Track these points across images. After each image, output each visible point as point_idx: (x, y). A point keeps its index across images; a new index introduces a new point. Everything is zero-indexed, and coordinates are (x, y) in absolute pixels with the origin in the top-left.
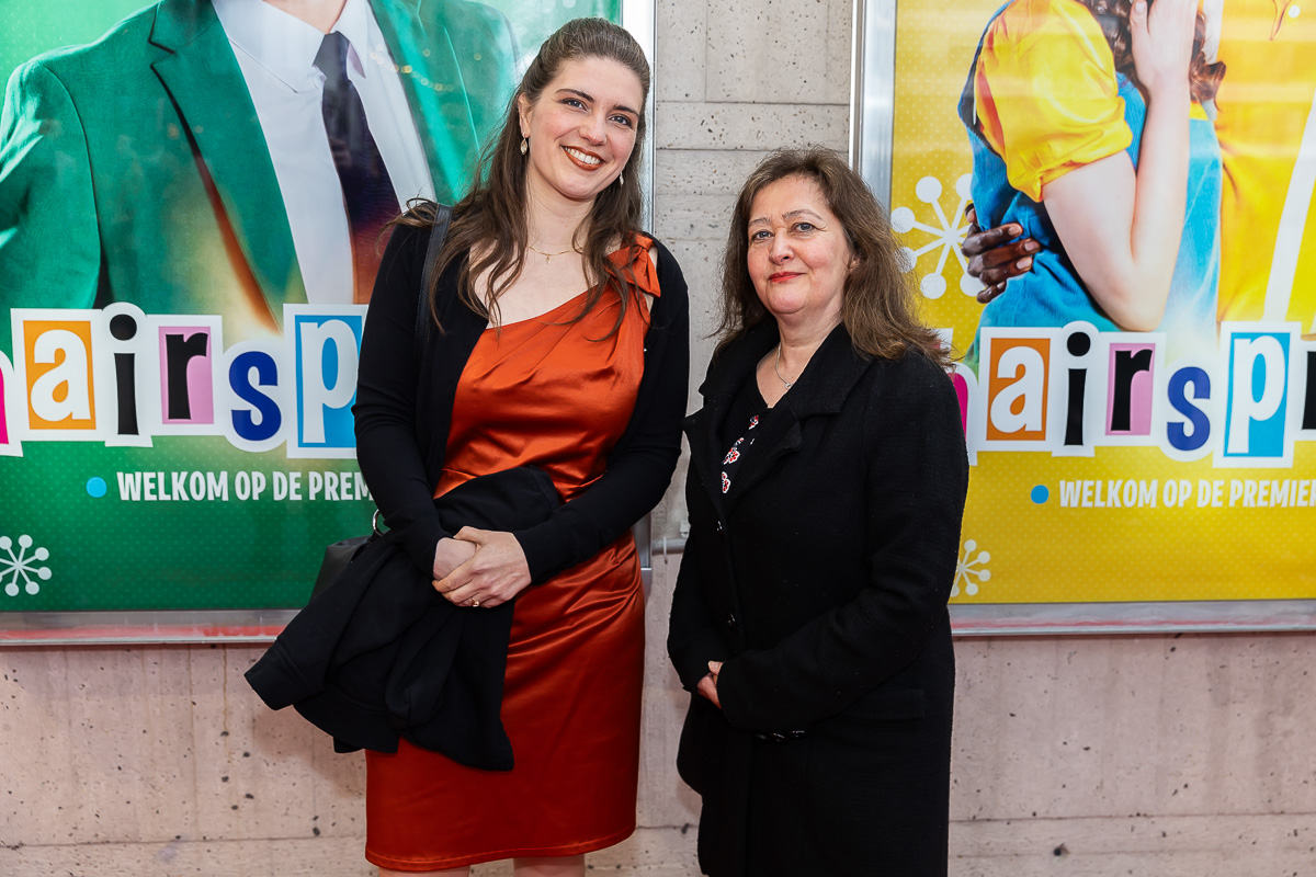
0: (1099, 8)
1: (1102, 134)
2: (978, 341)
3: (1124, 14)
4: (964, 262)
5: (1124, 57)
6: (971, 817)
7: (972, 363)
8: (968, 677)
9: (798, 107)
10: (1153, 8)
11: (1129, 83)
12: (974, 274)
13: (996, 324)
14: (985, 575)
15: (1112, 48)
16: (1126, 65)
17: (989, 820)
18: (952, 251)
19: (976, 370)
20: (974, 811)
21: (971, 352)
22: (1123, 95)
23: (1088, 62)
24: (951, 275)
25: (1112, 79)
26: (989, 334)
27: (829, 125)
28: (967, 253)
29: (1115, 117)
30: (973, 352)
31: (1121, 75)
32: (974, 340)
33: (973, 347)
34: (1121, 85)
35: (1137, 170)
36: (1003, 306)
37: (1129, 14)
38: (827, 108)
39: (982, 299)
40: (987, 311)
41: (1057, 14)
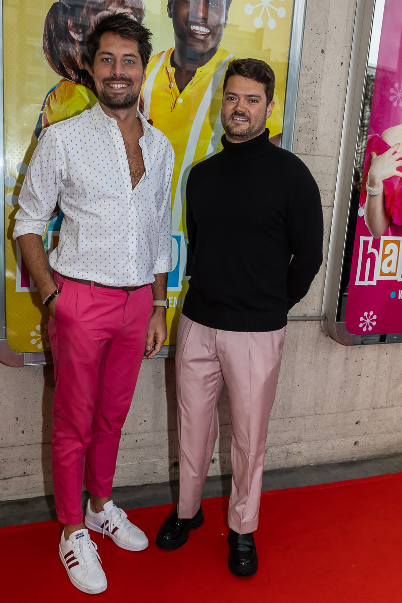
2: (47, 237)
33: (45, 240)
40: (50, 224)
41: (79, 93)
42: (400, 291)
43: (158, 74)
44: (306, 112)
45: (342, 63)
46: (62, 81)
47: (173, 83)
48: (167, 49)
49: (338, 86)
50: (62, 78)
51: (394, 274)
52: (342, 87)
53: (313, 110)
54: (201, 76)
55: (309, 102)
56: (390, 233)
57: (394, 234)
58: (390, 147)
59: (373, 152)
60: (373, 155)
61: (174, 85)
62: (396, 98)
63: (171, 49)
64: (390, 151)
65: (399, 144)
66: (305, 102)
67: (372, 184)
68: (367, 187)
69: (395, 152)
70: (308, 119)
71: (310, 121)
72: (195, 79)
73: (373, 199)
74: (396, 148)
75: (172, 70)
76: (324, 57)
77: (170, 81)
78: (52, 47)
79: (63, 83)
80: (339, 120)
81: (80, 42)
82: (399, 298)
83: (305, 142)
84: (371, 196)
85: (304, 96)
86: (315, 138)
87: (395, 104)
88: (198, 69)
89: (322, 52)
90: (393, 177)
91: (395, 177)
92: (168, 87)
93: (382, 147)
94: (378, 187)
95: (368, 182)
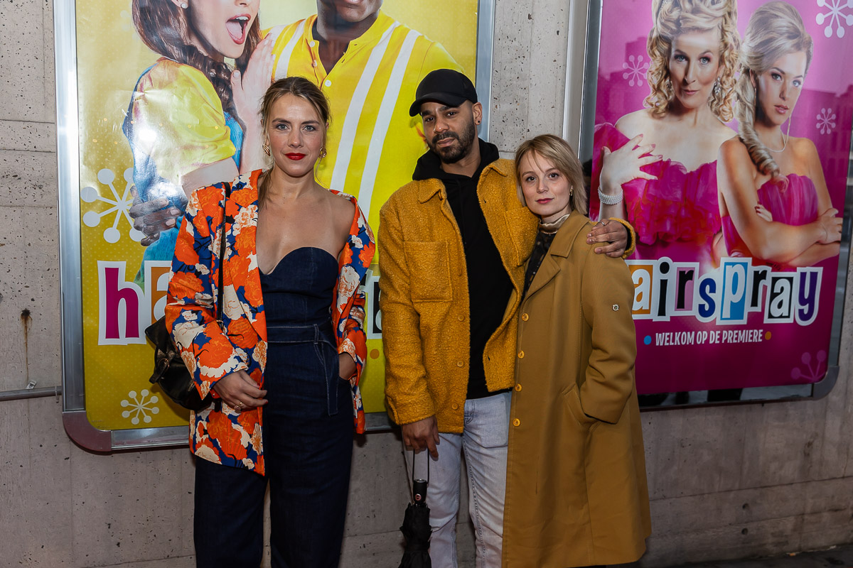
0: (211, 74)
1: (217, 148)
2: (143, 269)
3: (227, 78)
4: (131, 221)
5: (228, 102)
6: (166, 557)
7: (140, 282)
8: (159, 473)
9: (27, 124)
10: (244, 76)
11: (232, 118)
12: (138, 228)
13: (154, 259)
14: (155, 410)
15: (220, 97)
16: (228, 107)
17: (178, 557)
18: (123, 214)
19: (143, 287)
20: (168, 553)
21: (139, 275)
22: (229, 125)
23: (205, 104)
24: (123, 227)
25: (222, 116)
26: (149, 264)
27: (48, 136)
28: (133, 215)
29: (224, 138)
30: (140, 276)
31: (227, 114)
32: (140, 269)
33: (140, 273)
34: (227, 120)
35: (239, 169)
36: (158, 248)
37: (230, 78)
38: (47, 125)
39: (144, 243)
40: (147, 251)
41: (184, 75)
42: (657, 334)
43: (295, 49)
44: (511, 96)
45: (558, 32)
46: (160, 60)
47: (317, 60)
48: (307, 17)
49: (555, 61)
50: (160, 56)
51: (648, 312)
52: (560, 63)
53: (521, 93)
54: (356, 52)
55: (515, 82)
56: (637, 255)
57: (642, 257)
58: (628, 140)
59: (606, 147)
60: (606, 151)
61: (318, 63)
62: (632, 75)
63: (313, 16)
64: (630, 145)
65: (641, 135)
66: (508, 83)
67: (607, 189)
68: (600, 193)
69: (637, 147)
70: (514, 106)
71: (518, 107)
72: (347, 55)
73: (609, 210)
74: (637, 140)
75: (315, 45)
76: (533, 24)
77: (313, 58)
78: (146, 16)
79: (162, 63)
80: (558, 106)
81: (183, 9)
82: (657, 344)
83: (513, 135)
84: (606, 206)
85: (508, 75)
86: (525, 130)
87: (631, 83)
88: (352, 42)
89: (530, 17)
90: (635, 179)
91: (638, 179)
92: (311, 66)
93: (617, 141)
94: (615, 193)
95: (601, 187)
